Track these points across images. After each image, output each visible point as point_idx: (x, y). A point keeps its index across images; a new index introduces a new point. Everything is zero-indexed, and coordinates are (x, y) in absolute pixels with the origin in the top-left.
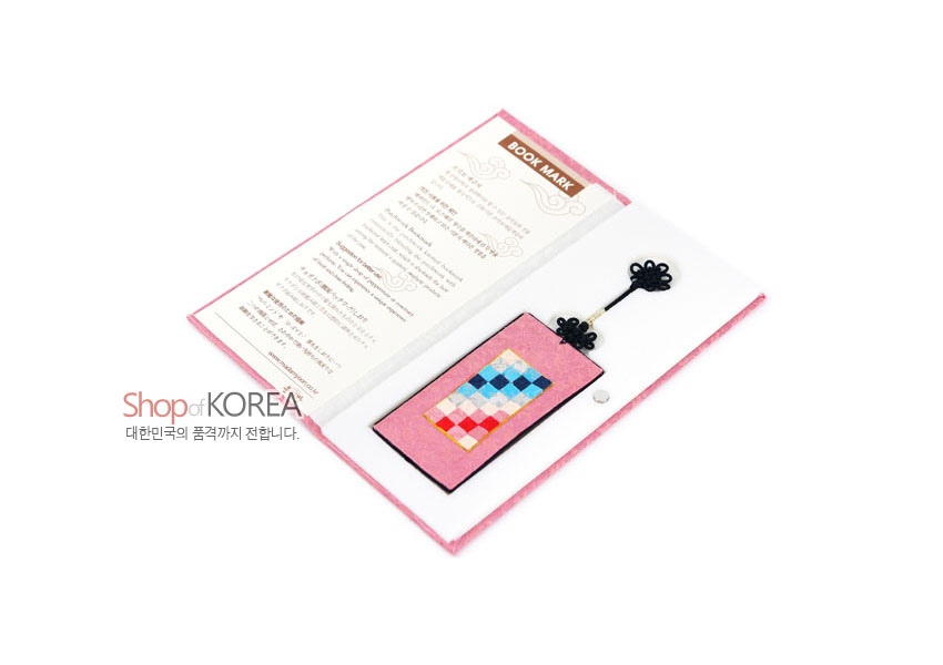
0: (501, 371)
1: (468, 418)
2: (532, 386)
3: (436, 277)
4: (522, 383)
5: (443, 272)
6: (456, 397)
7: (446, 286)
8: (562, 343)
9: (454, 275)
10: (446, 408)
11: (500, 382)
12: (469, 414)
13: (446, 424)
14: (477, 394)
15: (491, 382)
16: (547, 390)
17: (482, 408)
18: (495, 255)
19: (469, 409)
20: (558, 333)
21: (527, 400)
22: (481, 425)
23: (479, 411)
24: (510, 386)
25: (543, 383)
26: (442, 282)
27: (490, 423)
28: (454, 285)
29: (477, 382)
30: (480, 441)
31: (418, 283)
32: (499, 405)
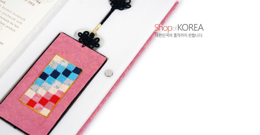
0: (55, 68)
1: (43, 98)
2: (72, 73)
3: (11, 20)
4: (67, 73)
5: (14, 17)
6: (34, 87)
7: (18, 24)
8: (83, 46)
9: (20, 17)
10: (30, 94)
11: (55, 74)
12: (43, 95)
13: (32, 103)
14: (45, 83)
15: (51, 75)
16: (81, 74)
17: (48, 91)
18: (39, 3)
19: (42, 93)
20: (80, 41)
21: (71, 82)
22: (50, 100)
23: (48, 93)
24: (61, 76)
25: (78, 71)
26: (15, 22)
27: (55, 99)
28: (21, 23)
29: (44, 76)
30: (52, 111)
31: (2, 25)
32: (57, 87)
